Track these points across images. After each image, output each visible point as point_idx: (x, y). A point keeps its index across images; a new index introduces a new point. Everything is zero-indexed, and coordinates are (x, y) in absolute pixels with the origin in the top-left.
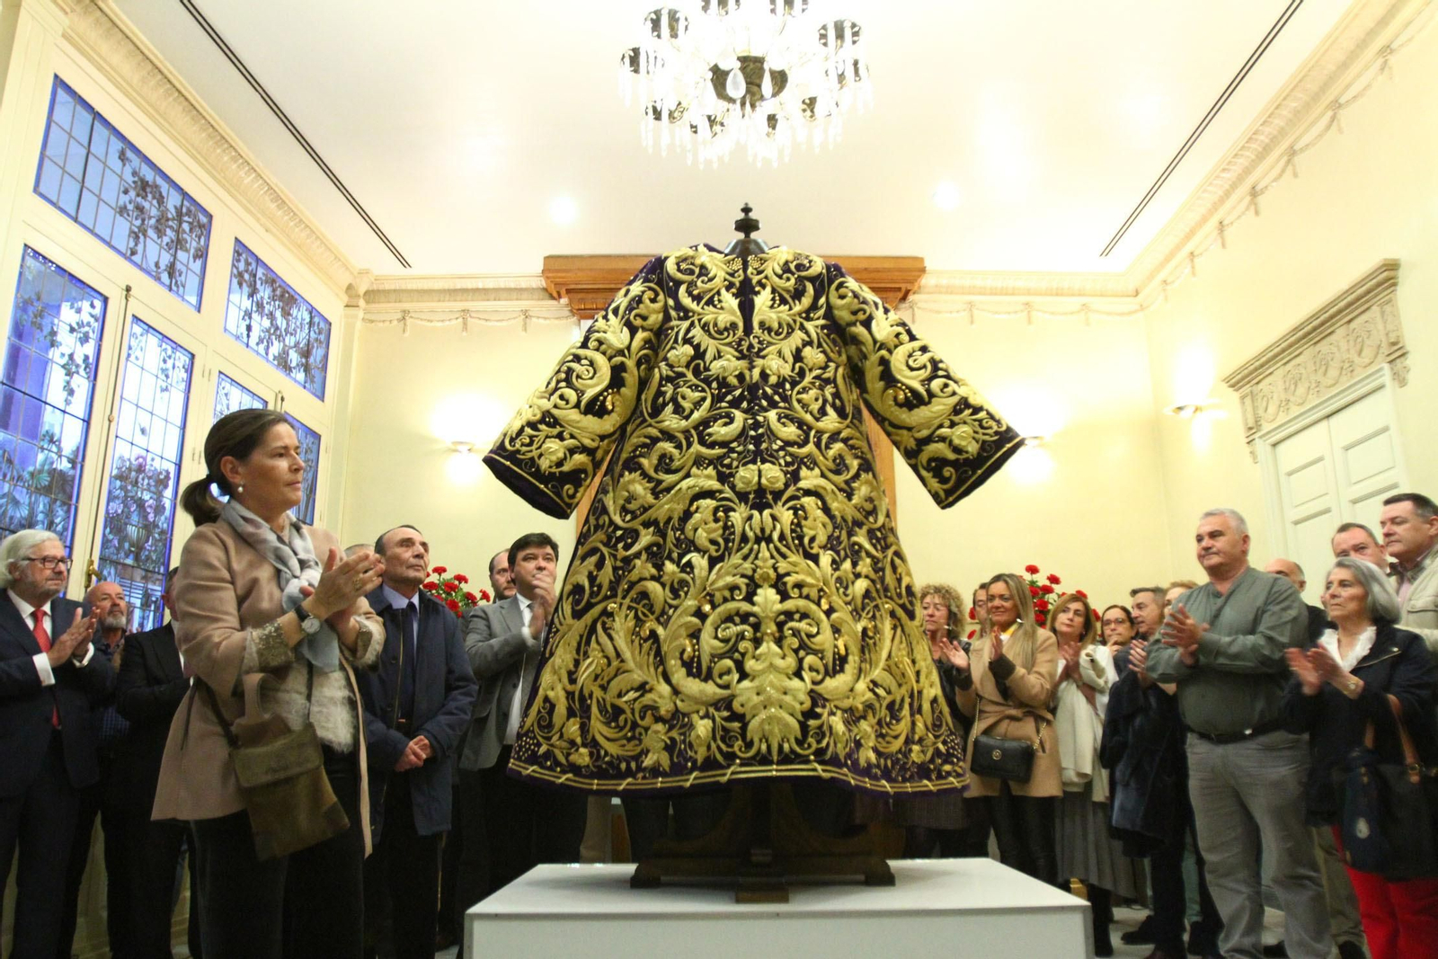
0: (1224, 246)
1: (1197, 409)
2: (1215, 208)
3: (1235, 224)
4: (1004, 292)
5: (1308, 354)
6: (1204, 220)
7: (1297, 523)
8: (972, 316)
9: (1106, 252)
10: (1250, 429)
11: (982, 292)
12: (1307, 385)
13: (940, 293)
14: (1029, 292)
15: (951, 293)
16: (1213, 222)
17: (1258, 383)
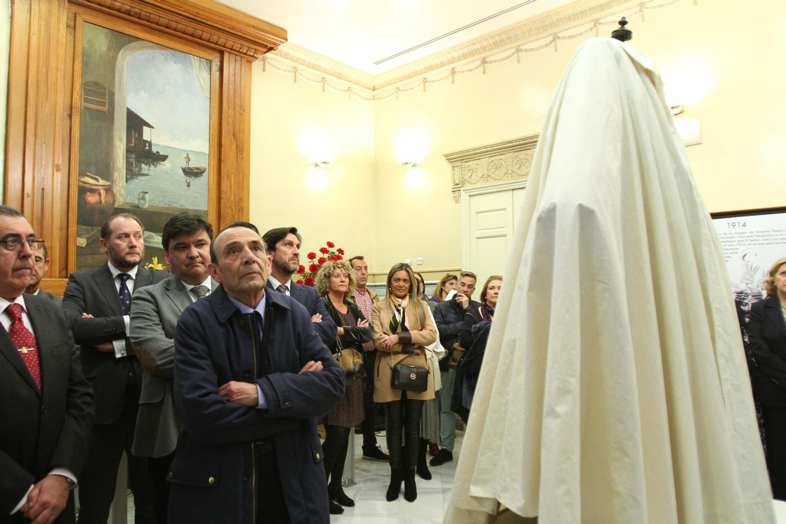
0: (453, 82)
1: (414, 165)
2: (453, 61)
3: (465, 74)
4: (313, 67)
5: (509, 156)
6: (443, 64)
7: (478, 238)
8: (295, 77)
9: (377, 63)
10: (457, 184)
11: (303, 63)
12: (505, 171)
13: (281, 56)
14: (325, 71)
15: (287, 58)
16: (450, 67)
17: (466, 162)
